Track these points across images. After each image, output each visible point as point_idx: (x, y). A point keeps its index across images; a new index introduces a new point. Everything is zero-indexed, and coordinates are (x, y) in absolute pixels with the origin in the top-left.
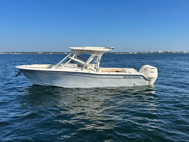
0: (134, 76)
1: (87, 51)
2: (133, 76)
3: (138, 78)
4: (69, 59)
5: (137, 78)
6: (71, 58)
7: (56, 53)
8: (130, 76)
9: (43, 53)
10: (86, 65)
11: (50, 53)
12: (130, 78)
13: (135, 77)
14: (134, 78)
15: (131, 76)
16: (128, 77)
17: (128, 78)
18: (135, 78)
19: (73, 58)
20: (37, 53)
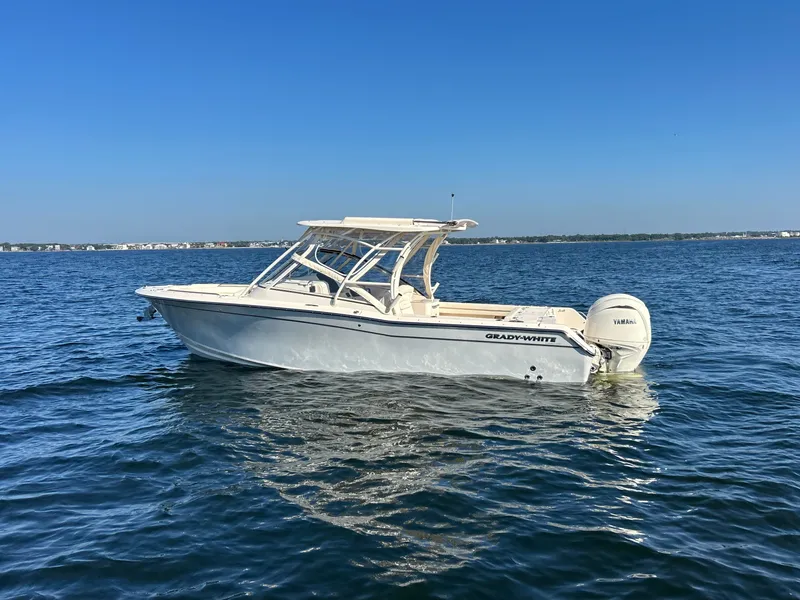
0: (531, 335)
1: (356, 233)
2: (527, 335)
3: (544, 342)
4: (293, 262)
5: (540, 342)
6: (296, 257)
8: (514, 334)
10: (346, 284)
12: (514, 340)
13: (535, 339)
14: (527, 341)
15: (518, 334)
16: (504, 337)
17: (503, 340)
18: (532, 342)
19: (302, 259)
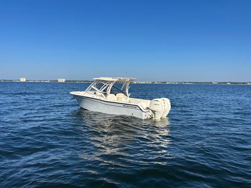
0: (132, 106)
7: (235, 83)
9: (219, 83)
11: (227, 84)
12: (128, 107)
19: (92, 87)
20: (211, 83)
